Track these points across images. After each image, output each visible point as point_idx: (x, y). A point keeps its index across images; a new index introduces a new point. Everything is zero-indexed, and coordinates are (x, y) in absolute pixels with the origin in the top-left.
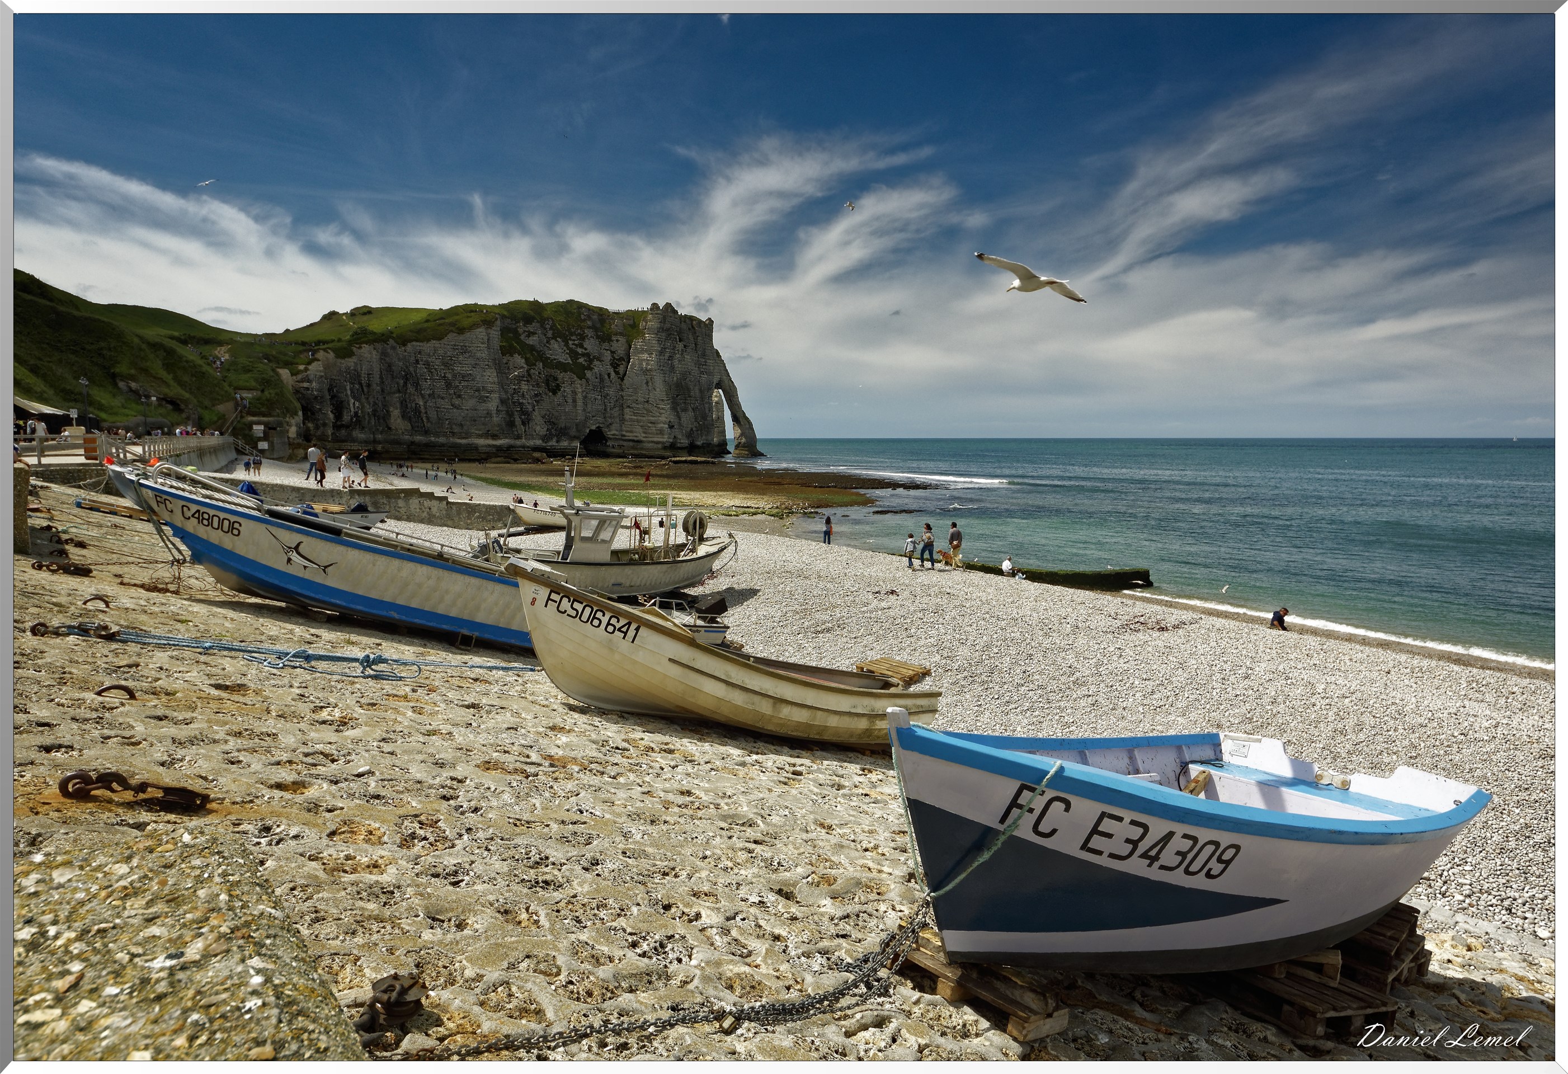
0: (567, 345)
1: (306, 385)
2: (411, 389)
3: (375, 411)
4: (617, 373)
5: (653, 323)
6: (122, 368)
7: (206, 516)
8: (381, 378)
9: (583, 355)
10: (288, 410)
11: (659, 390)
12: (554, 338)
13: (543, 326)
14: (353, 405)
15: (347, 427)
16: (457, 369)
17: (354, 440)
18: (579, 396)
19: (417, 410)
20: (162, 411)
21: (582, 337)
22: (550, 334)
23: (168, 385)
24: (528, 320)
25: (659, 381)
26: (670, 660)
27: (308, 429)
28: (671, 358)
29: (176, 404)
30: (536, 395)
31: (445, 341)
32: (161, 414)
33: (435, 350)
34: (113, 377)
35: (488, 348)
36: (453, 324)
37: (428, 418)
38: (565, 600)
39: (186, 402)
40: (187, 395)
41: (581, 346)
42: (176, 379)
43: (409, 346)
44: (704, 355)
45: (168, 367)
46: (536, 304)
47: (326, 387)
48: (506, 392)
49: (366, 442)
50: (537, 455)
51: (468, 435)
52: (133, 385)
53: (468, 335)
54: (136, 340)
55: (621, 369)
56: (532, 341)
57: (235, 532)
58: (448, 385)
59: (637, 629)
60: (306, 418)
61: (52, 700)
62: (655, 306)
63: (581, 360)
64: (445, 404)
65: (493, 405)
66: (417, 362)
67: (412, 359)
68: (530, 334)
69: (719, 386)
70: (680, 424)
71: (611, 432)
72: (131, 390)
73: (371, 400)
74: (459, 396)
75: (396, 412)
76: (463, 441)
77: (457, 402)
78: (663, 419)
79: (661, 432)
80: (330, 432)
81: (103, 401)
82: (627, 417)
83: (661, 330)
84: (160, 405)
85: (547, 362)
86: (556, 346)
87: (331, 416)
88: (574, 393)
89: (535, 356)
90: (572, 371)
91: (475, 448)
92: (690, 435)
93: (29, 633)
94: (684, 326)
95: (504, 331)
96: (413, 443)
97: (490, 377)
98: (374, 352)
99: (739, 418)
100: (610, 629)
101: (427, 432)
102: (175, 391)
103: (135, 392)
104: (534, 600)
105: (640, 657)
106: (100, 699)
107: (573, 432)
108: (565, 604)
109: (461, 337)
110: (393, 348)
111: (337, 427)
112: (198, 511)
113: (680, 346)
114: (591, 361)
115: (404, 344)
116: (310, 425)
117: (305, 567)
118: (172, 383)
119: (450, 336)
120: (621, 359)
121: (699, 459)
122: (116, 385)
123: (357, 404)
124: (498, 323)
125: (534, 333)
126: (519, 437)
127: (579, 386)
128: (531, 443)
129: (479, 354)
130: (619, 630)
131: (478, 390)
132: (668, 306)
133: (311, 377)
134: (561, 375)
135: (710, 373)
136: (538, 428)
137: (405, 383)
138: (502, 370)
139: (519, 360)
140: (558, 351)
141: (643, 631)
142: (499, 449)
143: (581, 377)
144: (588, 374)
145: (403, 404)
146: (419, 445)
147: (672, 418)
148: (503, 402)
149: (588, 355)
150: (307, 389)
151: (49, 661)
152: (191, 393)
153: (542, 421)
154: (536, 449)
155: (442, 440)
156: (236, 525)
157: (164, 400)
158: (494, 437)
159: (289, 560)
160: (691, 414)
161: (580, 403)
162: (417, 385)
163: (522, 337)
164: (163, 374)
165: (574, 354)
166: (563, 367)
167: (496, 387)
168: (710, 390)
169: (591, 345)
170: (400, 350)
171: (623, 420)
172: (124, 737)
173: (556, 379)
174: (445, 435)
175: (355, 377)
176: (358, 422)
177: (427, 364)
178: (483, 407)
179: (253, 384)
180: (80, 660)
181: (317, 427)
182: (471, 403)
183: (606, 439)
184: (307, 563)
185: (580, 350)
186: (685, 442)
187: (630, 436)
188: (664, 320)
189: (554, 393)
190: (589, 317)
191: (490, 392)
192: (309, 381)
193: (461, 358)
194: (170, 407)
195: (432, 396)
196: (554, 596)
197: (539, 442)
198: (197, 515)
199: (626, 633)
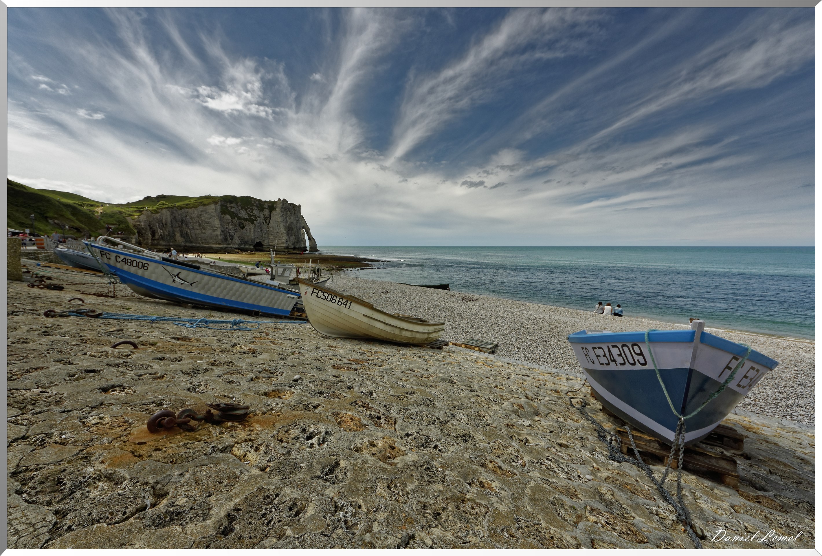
0: (247, 212)
1: (138, 223)
2: (184, 226)
3: (169, 234)
4: (266, 222)
5: (279, 206)
6: (50, 214)
7: (129, 261)
8: (171, 221)
9: (253, 216)
10: (131, 232)
11: (282, 228)
12: (242, 209)
13: (237, 205)
14: (160, 232)
15: (157, 240)
16: (203, 219)
17: (160, 245)
18: (252, 230)
19: (187, 234)
20: (71, 232)
21: (253, 209)
22: (240, 208)
23: (74, 222)
24: (231, 202)
25: (282, 226)
26: (364, 315)
27: (140, 240)
28: (286, 218)
29: (78, 230)
30: (235, 229)
31: (198, 208)
32: (71, 234)
33: (194, 212)
34: (46, 218)
35: (216, 212)
36: (201, 203)
37: (192, 237)
38: (320, 292)
39: (83, 229)
40: (83, 226)
41: (252, 212)
42: (78, 219)
43: (183, 210)
44: (298, 217)
45: (73, 214)
46: (234, 197)
47: (147, 224)
48: (224, 228)
49: (166, 245)
50: (236, 250)
51: (208, 243)
52: (56, 221)
53: (207, 207)
54: (57, 203)
55: (268, 221)
56: (232, 210)
57: (146, 268)
58: (200, 225)
59: (351, 303)
60: (139, 236)
61: (85, 354)
62: (279, 200)
63: (252, 217)
64: (199, 232)
65: (219, 232)
66: (186, 216)
67: (184, 215)
68: (232, 207)
69: (303, 227)
70: (290, 240)
71: (264, 243)
72: (55, 223)
73: (167, 230)
74: (205, 229)
75: (178, 235)
76: (207, 246)
77: (204, 231)
78: (284, 238)
79: (283, 243)
80: (150, 241)
81: (41, 228)
82: (270, 238)
83: (283, 208)
84: (70, 230)
85: (239, 218)
86: (242, 212)
87: (150, 235)
88: (250, 229)
89: (233, 215)
90: (249, 221)
91: (212, 248)
92: (294, 244)
93: (43, 316)
94: (290, 207)
95: (222, 206)
96: (186, 246)
97: (217, 222)
98: (168, 212)
99: (311, 238)
100: (340, 303)
101: (191, 242)
102: (78, 224)
103: (58, 224)
104: (306, 292)
105: (352, 314)
106: (116, 350)
107: (250, 243)
108: (320, 294)
109: (205, 207)
110: (176, 211)
111: (153, 240)
112: (125, 258)
113: (289, 213)
114: (256, 218)
115: (181, 209)
116: (141, 239)
117: (182, 284)
118: (76, 221)
119: (200, 207)
120: (268, 217)
121: (298, 252)
122: (47, 221)
123: (161, 231)
124: (220, 203)
125: (234, 207)
126: (229, 244)
127: (252, 226)
128: (234, 246)
129: (212, 214)
130: (343, 304)
131: (212, 227)
132: (284, 199)
133: (141, 220)
134: (245, 223)
135: (300, 223)
136: (236, 241)
137: (182, 224)
138: (221, 220)
139: (228, 217)
140: (243, 214)
141: (353, 304)
142: (222, 248)
143: (253, 223)
144: (255, 222)
145: (181, 231)
146: (188, 247)
147: (287, 238)
148: (222, 231)
149: (255, 216)
150: (139, 225)
151: (67, 330)
152: (85, 225)
153: (238, 239)
154: (236, 249)
155: (198, 245)
156: (146, 265)
157: (72, 228)
158: (219, 244)
159: (174, 281)
160: (294, 237)
161: (252, 232)
162: (187, 225)
163: (229, 208)
164: (71, 217)
165: (250, 215)
166: (246, 220)
167: (219, 226)
168: (300, 229)
169: (256, 212)
170: (179, 212)
171: (269, 239)
172: (150, 374)
173: (243, 224)
174: (199, 243)
175: (160, 221)
176: (162, 238)
177: (190, 217)
178: (215, 233)
179: (115, 222)
180: (86, 329)
181: (144, 240)
182: (210, 232)
183: (263, 245)
184: (183, 282)
185: (252, 214)
186: (292, 246)
187: (272, 244)
188: (283, 205)
189: (242, 229)
190: (255, 202)
191: (217, 228)
192: (140, 222)
193: (205, 215)
194: (75, 230)
195: (193, 229)
196: (315, 291)
197: (237, 246)
198: (124, 260)
199: (346, 305)
